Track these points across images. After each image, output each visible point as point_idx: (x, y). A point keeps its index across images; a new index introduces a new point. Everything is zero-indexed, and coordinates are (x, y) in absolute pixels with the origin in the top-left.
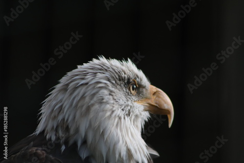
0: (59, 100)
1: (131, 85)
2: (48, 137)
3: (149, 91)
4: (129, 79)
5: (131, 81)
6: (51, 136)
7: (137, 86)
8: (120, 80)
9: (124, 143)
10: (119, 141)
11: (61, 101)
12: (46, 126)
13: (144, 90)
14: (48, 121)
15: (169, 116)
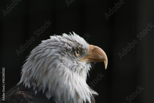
0: (30, 65)
1: (76, 51)
2: (26, 86)
3: (89, 50)
4: (73, 48)
5: (75, 48)
6: (28, 85)
7: (80, 50)
8: (67, 51)
9: (74, 89)
10: (69, 88)
11: (31, 66)
12: (24, 80)
13: (85, 51)
14: (25, 77)
15: (105, 62)
